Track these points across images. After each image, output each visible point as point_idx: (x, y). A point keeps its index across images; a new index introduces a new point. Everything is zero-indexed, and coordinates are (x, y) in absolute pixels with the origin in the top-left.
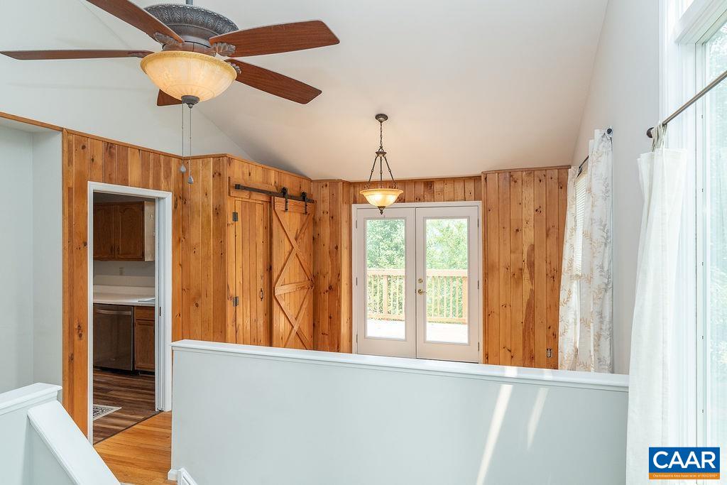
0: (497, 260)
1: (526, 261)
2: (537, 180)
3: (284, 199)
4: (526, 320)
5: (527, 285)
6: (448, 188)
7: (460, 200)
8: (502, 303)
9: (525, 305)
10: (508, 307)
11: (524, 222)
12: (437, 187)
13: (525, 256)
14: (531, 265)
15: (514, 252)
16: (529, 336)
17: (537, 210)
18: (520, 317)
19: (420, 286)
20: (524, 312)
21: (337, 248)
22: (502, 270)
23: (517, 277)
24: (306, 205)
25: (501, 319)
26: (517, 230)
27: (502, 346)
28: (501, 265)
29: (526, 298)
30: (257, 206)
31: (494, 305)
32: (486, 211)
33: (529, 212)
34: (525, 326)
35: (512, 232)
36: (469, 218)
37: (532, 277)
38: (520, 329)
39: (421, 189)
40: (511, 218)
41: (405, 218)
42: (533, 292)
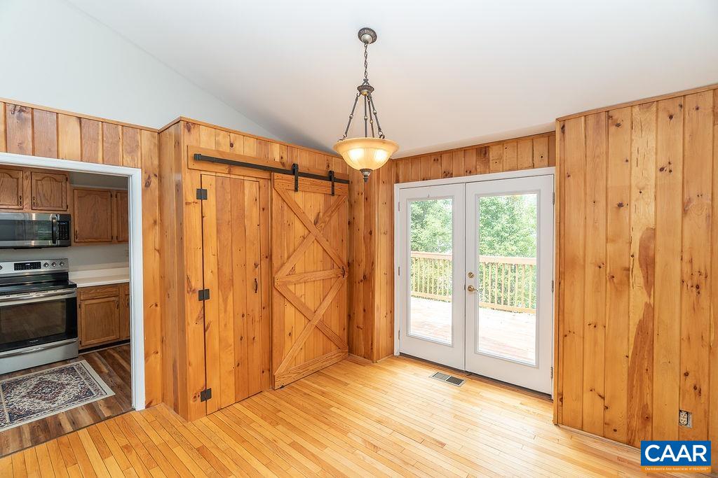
0: (581, 253)
1: (637, 256)
2: (663, 116)
3: (294, 177)
4: (635, 354)
5: (637, 296)
6: (509, 154)
7: (526, 168)
8: (589, 319)
9: (633, 329)
10: (600, 327)
11: (635, 192)
12: (493, 154)
13: (635, 248)
14: (648, 264)
15: (613, 241)
16: (641, 381)
17: (662, 169)
18: (625, 347)
19: (470, 282)
20: (632, 340)
21: (371, 233)
22: (590, 270)
23: (618, 281)
24: (333, 186)
25: (587, 346)
26: (620, 205)
27: (587, 387)
28: (589, 259)
29: (636, 315)
30: (247, 184)
31: (574, 320)
32: (563, 177)
33: (645, 172)
34: (633, 362)
35: (609, 207)
36: (539, 192)
37: (649, 284)
38: (623, 368)
39: (472, 159)
40: (609, 186)
41: (452, 197)
42: (650, 309)
